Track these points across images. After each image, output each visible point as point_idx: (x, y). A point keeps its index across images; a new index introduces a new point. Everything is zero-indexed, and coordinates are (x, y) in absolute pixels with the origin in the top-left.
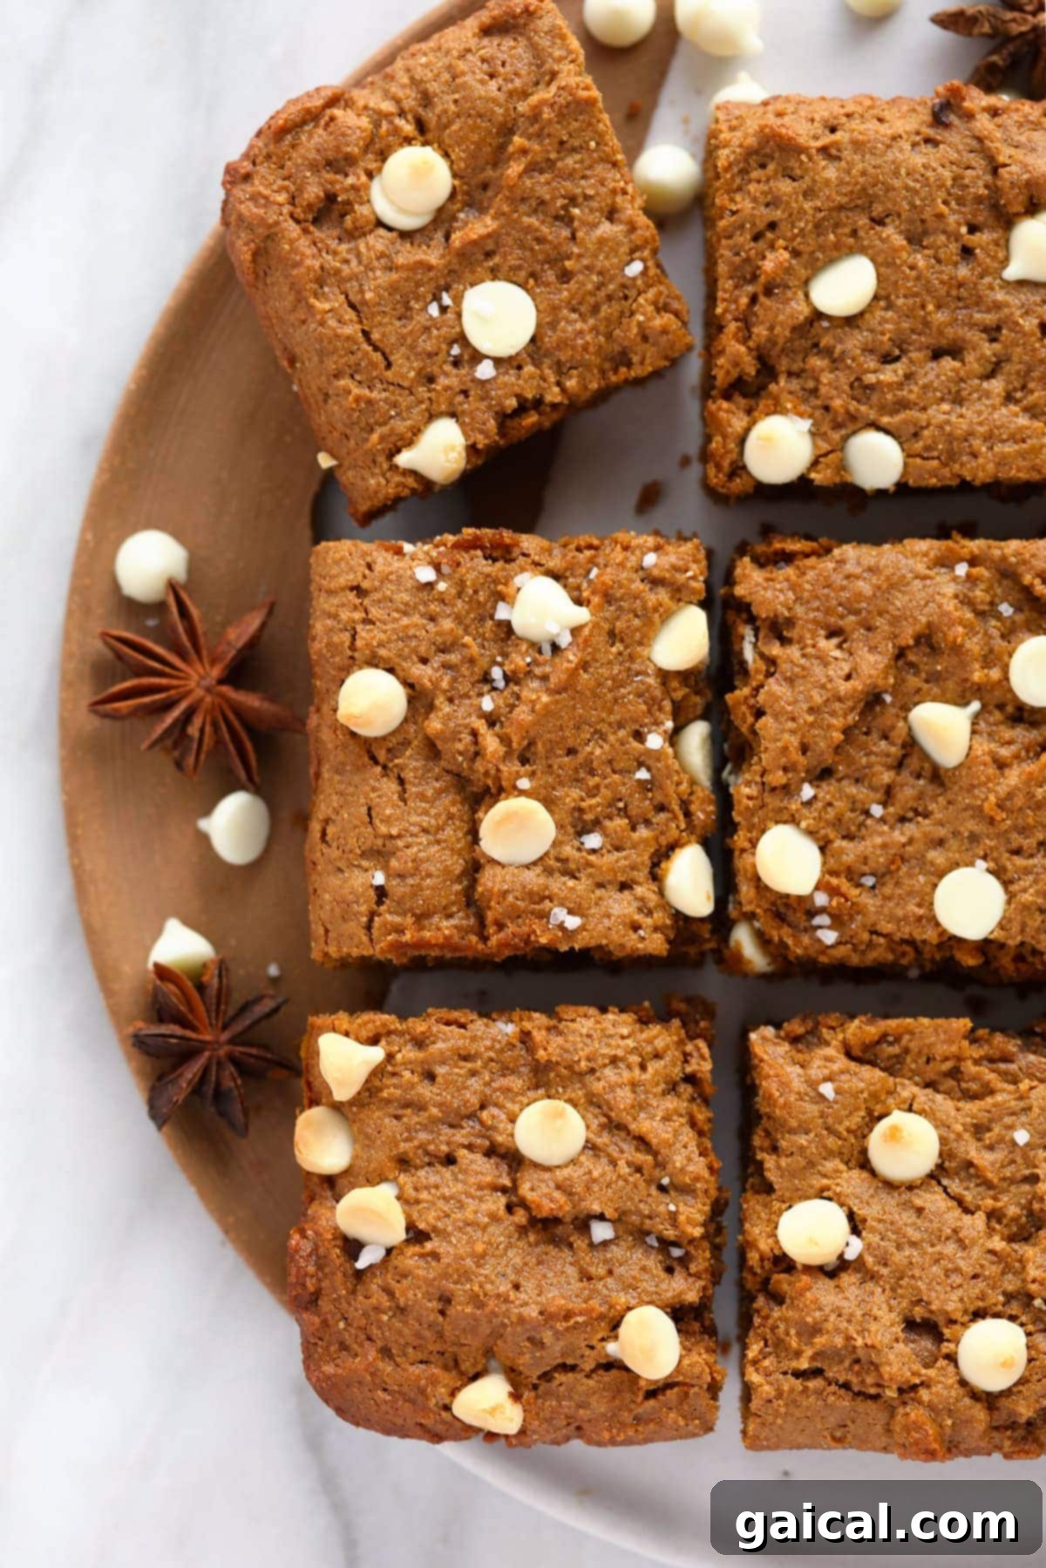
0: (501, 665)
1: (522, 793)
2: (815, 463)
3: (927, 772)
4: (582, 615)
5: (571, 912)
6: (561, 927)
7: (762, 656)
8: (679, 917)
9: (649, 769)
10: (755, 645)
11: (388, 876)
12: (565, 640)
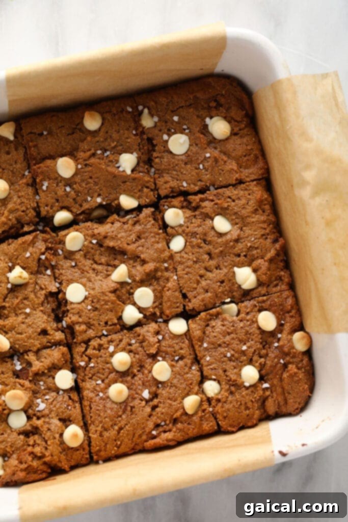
0: (111, 154)
1: (77, 166)
2: (172, 228)
3: (109, 273)
4: (129, 172)
5: (47, 187)
6: (43, 185)
7: (128, 220)
8: (53, 217)
9: (91, 200)
10: (131, 218)
11: (46, 135)
12: (121, 169)
